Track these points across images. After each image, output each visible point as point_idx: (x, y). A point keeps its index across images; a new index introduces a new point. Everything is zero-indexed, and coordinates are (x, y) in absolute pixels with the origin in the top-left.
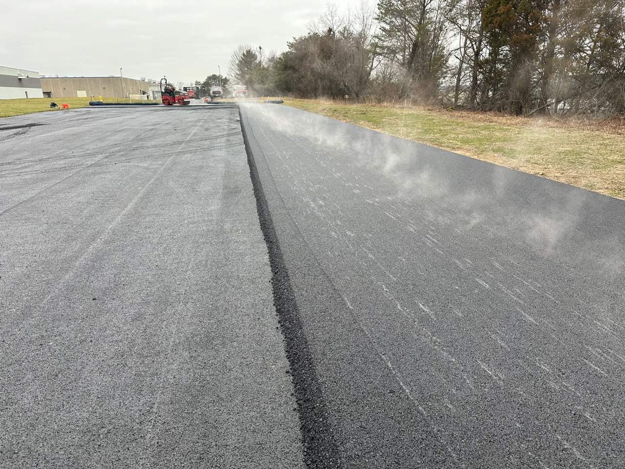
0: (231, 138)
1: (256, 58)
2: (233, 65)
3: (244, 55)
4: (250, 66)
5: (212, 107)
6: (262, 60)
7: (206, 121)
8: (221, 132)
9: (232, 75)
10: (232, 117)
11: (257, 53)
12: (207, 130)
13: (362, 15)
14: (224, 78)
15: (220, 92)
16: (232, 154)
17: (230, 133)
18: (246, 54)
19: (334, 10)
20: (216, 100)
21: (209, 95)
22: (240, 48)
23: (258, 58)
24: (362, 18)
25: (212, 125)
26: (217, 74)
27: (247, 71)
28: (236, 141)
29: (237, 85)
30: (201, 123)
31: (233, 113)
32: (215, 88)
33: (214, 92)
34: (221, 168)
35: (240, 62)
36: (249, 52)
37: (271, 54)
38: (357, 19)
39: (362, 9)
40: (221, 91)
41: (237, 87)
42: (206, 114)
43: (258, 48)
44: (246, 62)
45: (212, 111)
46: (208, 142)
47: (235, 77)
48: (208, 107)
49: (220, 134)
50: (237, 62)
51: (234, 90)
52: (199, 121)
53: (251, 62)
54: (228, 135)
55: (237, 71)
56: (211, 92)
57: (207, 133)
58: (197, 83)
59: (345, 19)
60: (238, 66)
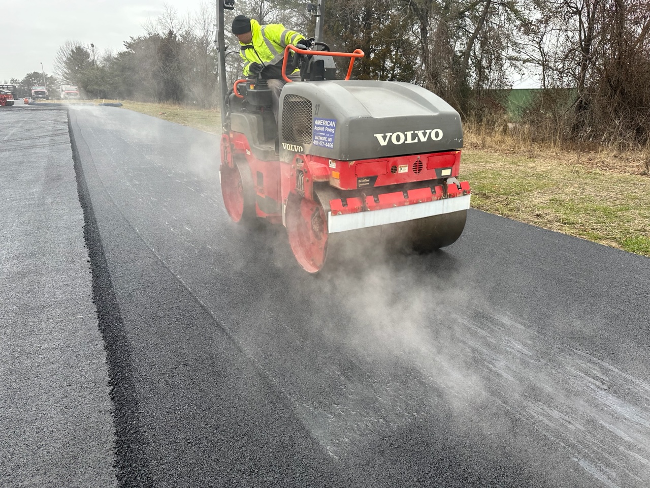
0: (56, 138)
1: (89, 57)
2: (59, 62)
3: (72, 51)
4: (81, 64)
5: (35, 108)
6: (96, 58)
7: (26, 122)
8: (45, 132)
9: (60, 73)
10: (58, 118)
11: (88, 51)
12: (28, 130)
13: (203, 20)
14: (49, 76)
15: (44, 92)
16: (56, 151)
17: (55, 133)
18: (75, 50)
19: (172, 13)
20: (38, 101)
21: (31, 95)
22: (68, 44)
23: (91, 57)
24: (204, 23)
25: (33, 126)
26: (40, 72)
27: (78, 70)
28: (61, 140)
29: (66, 86)
30: (20, 124)
31: (60, 115)
32: (37, 88)
33: (36, 93)
34: (44, 162)
35: (68, 59)
36: (79, 49)
37: (106, 53)
38: (198, 24)
39: (203, 14)
40: (46, 91)
41: (66, 88)
42: (27, 116)
43: (90, 46)
44: (76, 60)
45: (34, 112)
46: (29, 142)
47: (64, 76)
48: (29, 108)
49: (43, 134)
50: (65, 59)
51: (63, 91)
52: (18, 122)
53: (83, 61)
54: (53, 135)
55: (65, 70)
56: (33, 92)
57: (28, 133)
58: (13, 81)
59: (185, 23)
60: (66, 64)
